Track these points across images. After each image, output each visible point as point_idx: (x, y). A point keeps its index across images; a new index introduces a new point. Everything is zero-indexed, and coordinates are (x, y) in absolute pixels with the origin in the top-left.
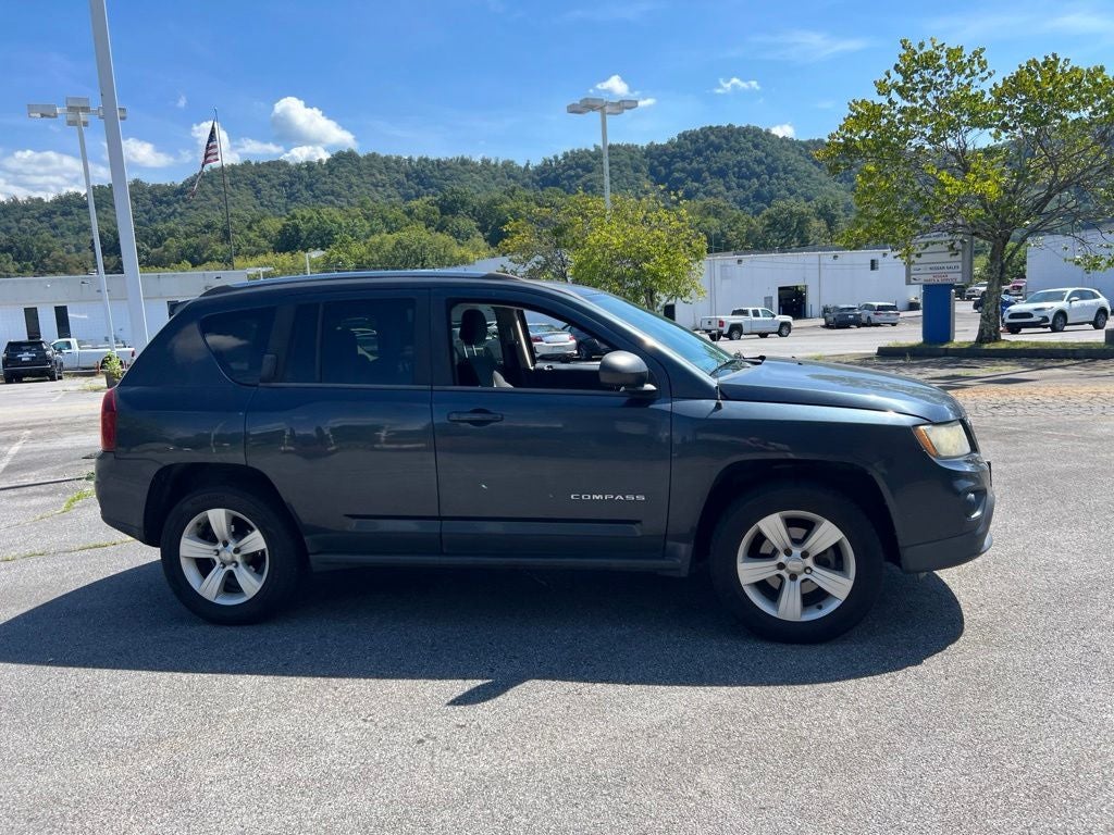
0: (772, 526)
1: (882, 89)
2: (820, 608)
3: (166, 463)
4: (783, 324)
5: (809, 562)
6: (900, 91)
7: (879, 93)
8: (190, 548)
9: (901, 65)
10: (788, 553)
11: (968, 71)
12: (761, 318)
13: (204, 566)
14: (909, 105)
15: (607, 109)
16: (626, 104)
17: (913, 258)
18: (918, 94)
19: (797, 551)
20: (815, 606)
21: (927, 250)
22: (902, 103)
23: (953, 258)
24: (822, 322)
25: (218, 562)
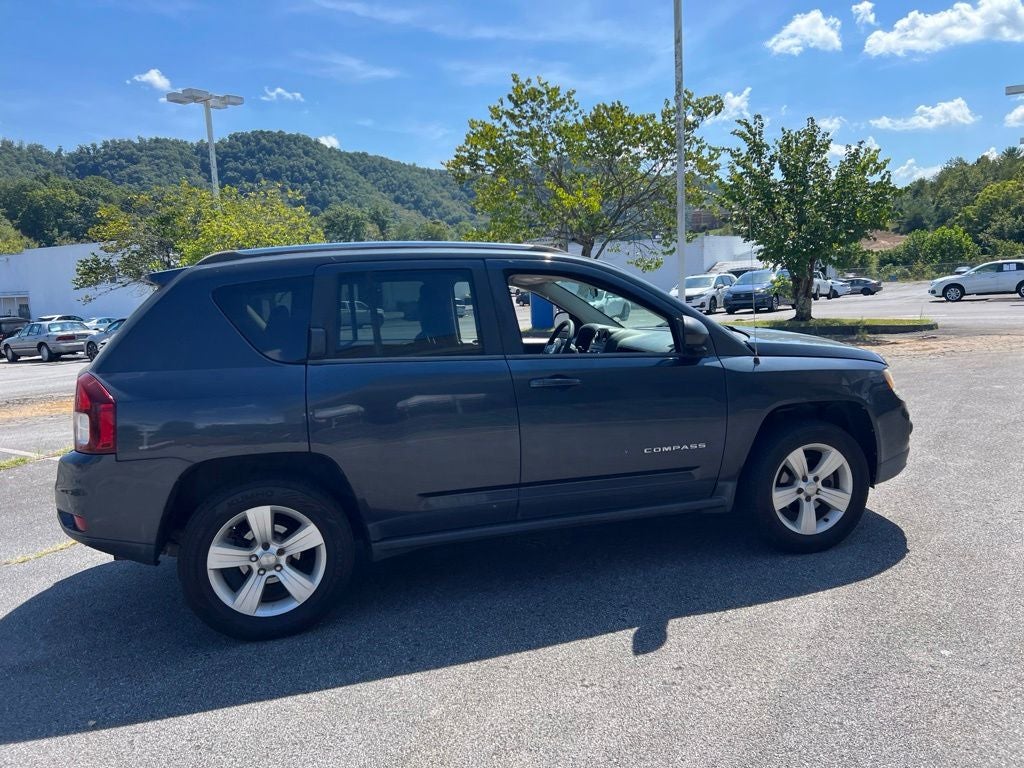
0: (798, 459)
1: (496, 114)
5: (819, 485)
6: (512, 117)
7: (493, 117)
8: (220, 556)
9: (514, 96)
10: (805, 479)
14: (517, 129)
15: (211, 102)
16: (232, 100)
19: (810, 477)
20: (824, 520)
25: (256, 569)
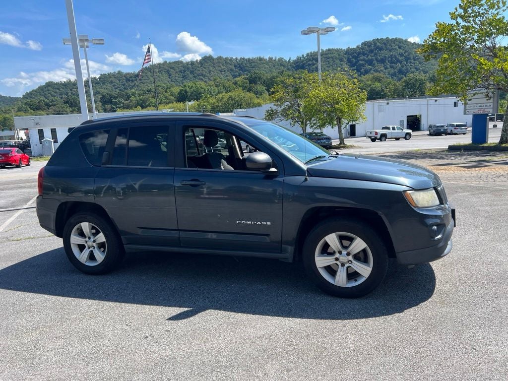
0: (332, 239)
1: (453, 16)
2: (356, 281)
3: (63, 201)
4: (407, 134)
5: (350, 258)
6: (462, 17)
7: (452, 19)
8: (75, 239)
9: (462, 5)
10: (340, 253)
11: (496, 7)
12: (396, 131)
13: (81, 248)
14: (467, 24)
15: (320, 32)
16: (329, 29)
17: (468, 101)
18: (471, 19)
19: (344, 252)
20: (353, 280)
21: (474, 97)
22: (462, 23)
23: (488, 101)
24: (428, 133)
25: (87, 246)
